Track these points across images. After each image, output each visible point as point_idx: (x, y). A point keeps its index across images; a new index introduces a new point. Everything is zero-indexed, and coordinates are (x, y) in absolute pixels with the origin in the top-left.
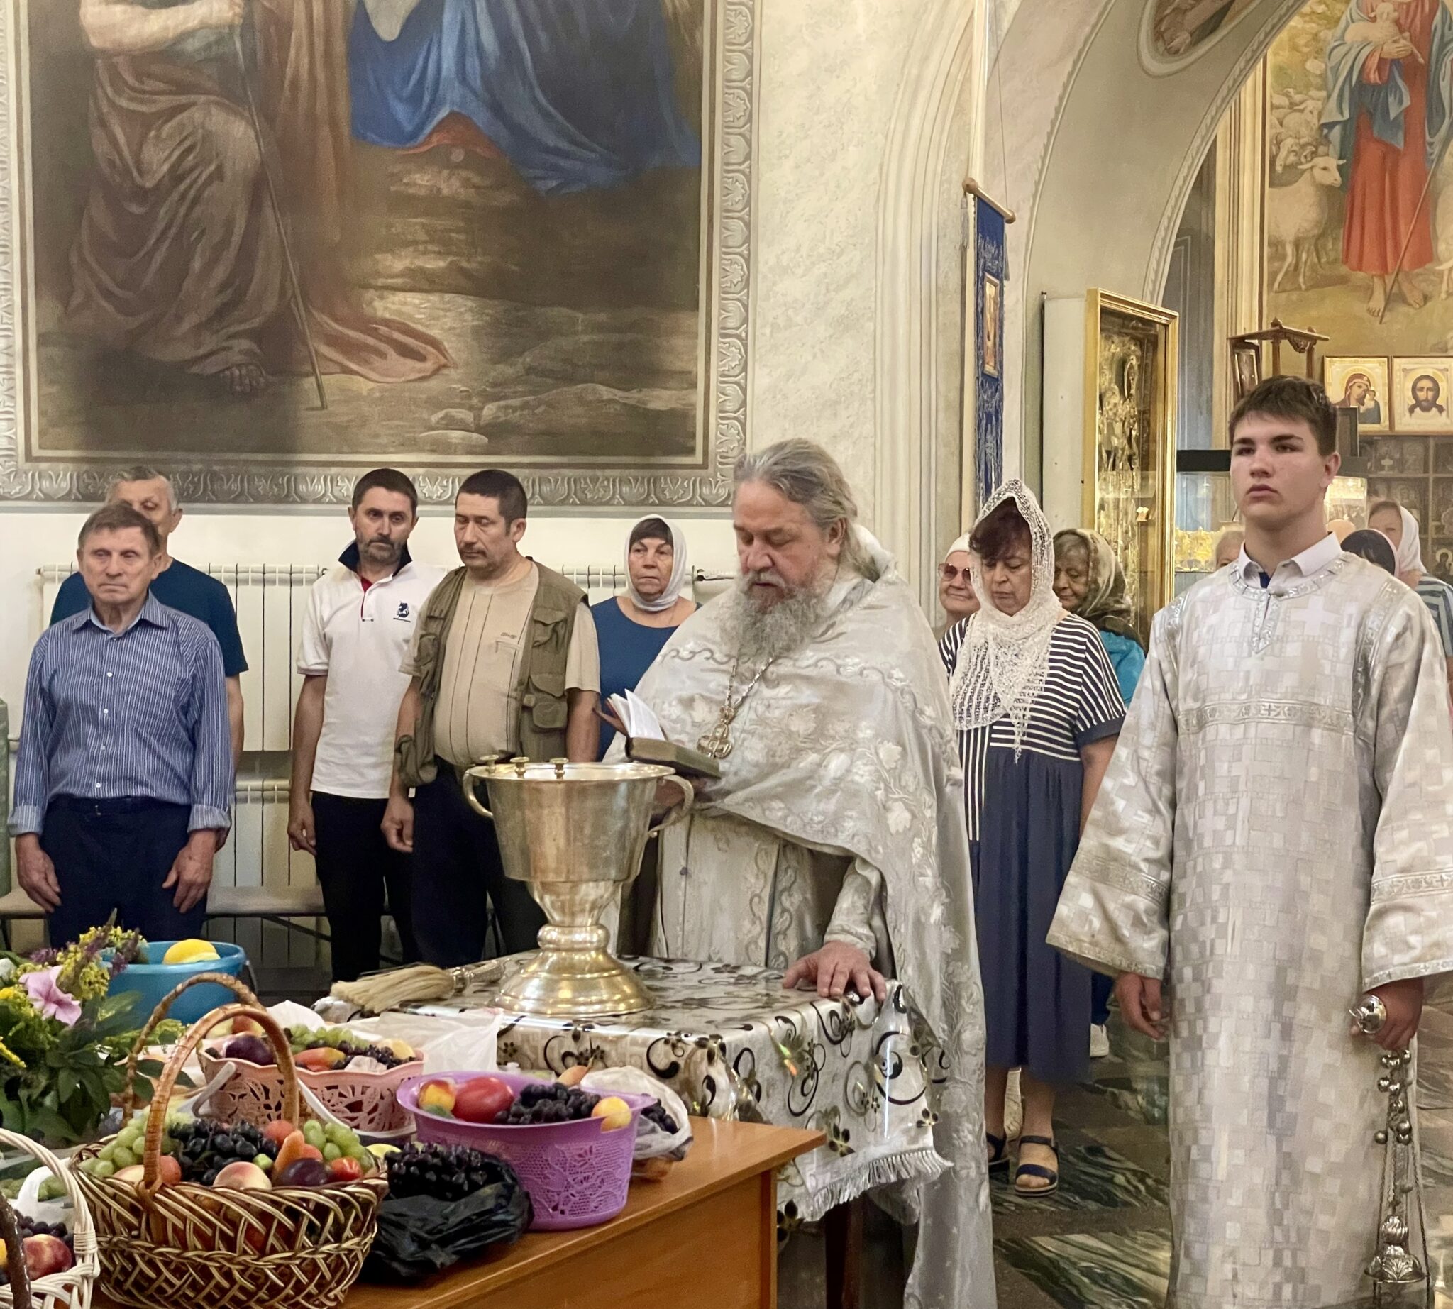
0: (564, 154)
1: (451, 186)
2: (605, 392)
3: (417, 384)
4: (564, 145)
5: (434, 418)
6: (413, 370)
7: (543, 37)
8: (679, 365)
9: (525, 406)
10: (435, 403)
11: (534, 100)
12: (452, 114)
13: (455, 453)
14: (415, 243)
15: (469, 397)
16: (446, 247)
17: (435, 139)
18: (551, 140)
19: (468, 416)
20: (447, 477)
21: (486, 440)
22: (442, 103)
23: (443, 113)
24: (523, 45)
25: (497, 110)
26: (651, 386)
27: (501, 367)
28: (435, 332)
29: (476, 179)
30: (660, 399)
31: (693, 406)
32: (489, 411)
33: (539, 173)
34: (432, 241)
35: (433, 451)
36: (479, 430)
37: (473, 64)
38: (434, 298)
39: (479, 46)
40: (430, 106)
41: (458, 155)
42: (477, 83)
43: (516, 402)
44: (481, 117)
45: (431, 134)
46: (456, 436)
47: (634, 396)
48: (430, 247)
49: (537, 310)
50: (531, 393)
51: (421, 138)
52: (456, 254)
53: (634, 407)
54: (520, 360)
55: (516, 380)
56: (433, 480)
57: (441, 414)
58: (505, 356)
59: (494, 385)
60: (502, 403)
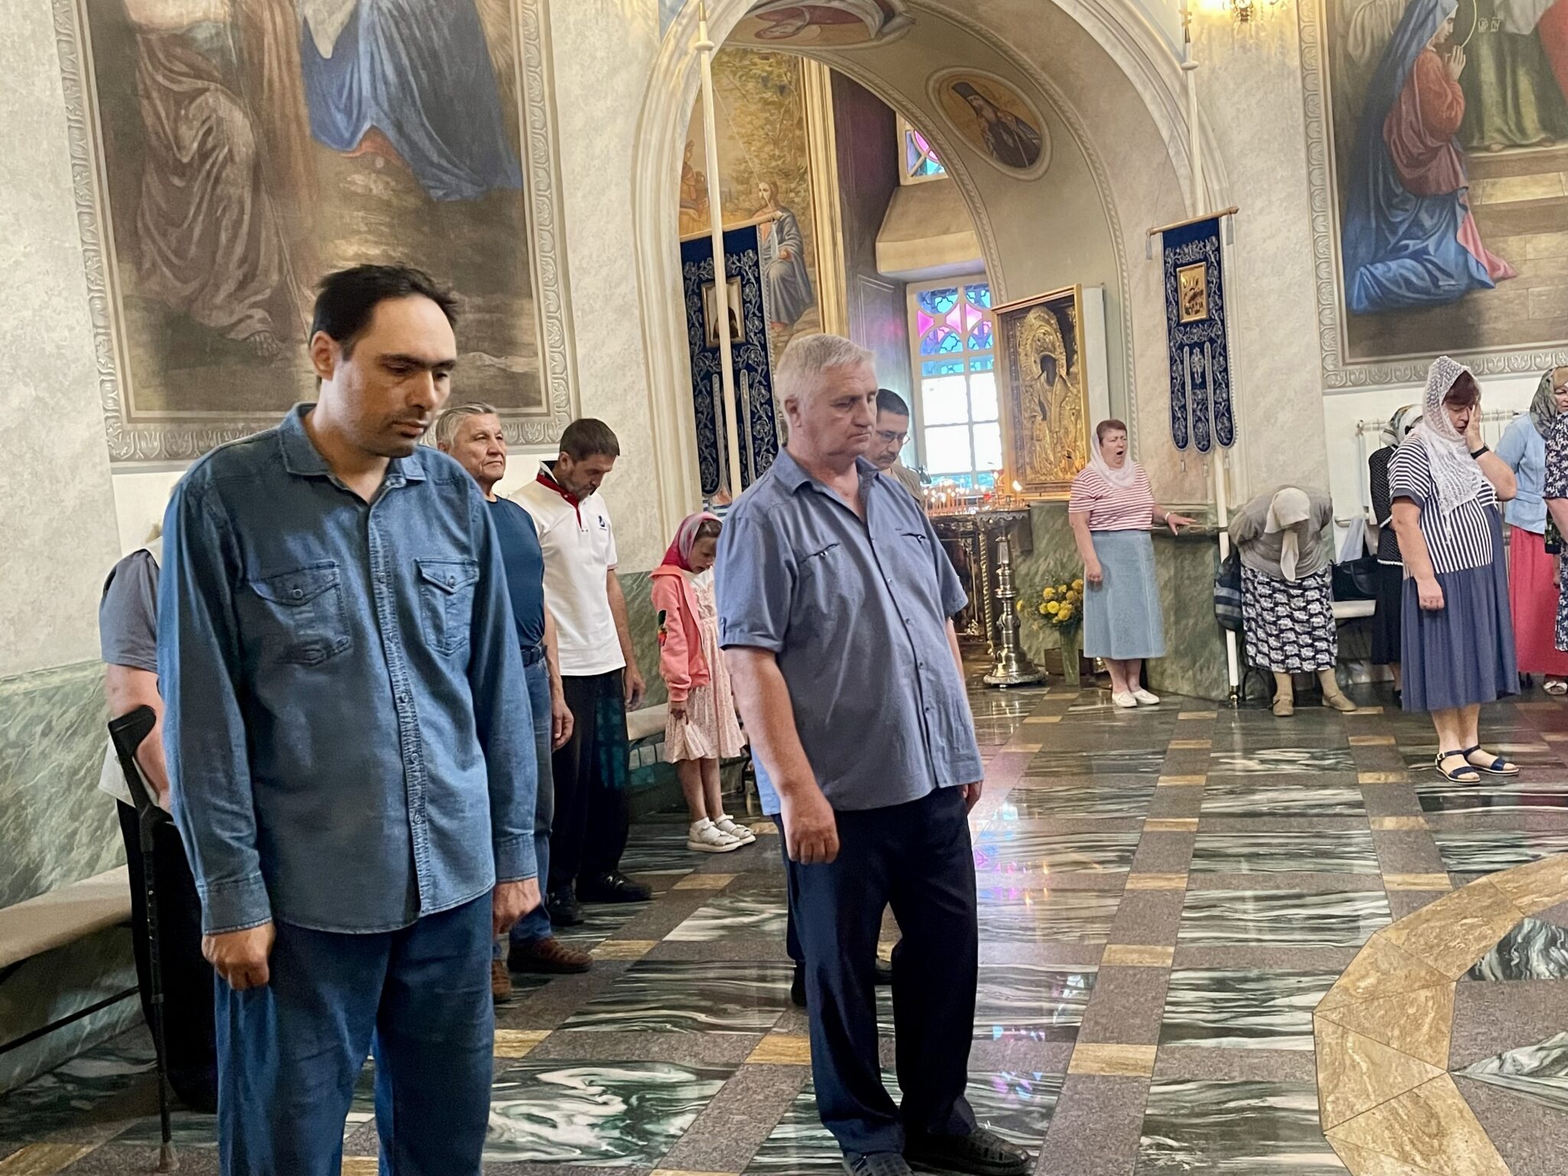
0: (446, 171)
1: (378, 188)
2: (487, 359)
4: (444, 163)
7: (423, 74)
8: (526, 339)
11: (423, 125)
12: (373, 127)
17: (364, 145)
18: (435, 158)
22: (365, 117)
23: (367, 126)
24: (411, 79)
25: (399, 127)
26: (511, 354)
29: (393, 184)
30: (518, 364)
31: (537, 369)
33: (431, 184)
34: (369, 232)
37: (381, 87)
39: (384, 75)
40: (358, 119)
42: (386, 106)
44: (391, 134)
45: (362, 141)
47: (500, 362)
48: (370, 237)
51: (355, 145)
53: (504, 370)
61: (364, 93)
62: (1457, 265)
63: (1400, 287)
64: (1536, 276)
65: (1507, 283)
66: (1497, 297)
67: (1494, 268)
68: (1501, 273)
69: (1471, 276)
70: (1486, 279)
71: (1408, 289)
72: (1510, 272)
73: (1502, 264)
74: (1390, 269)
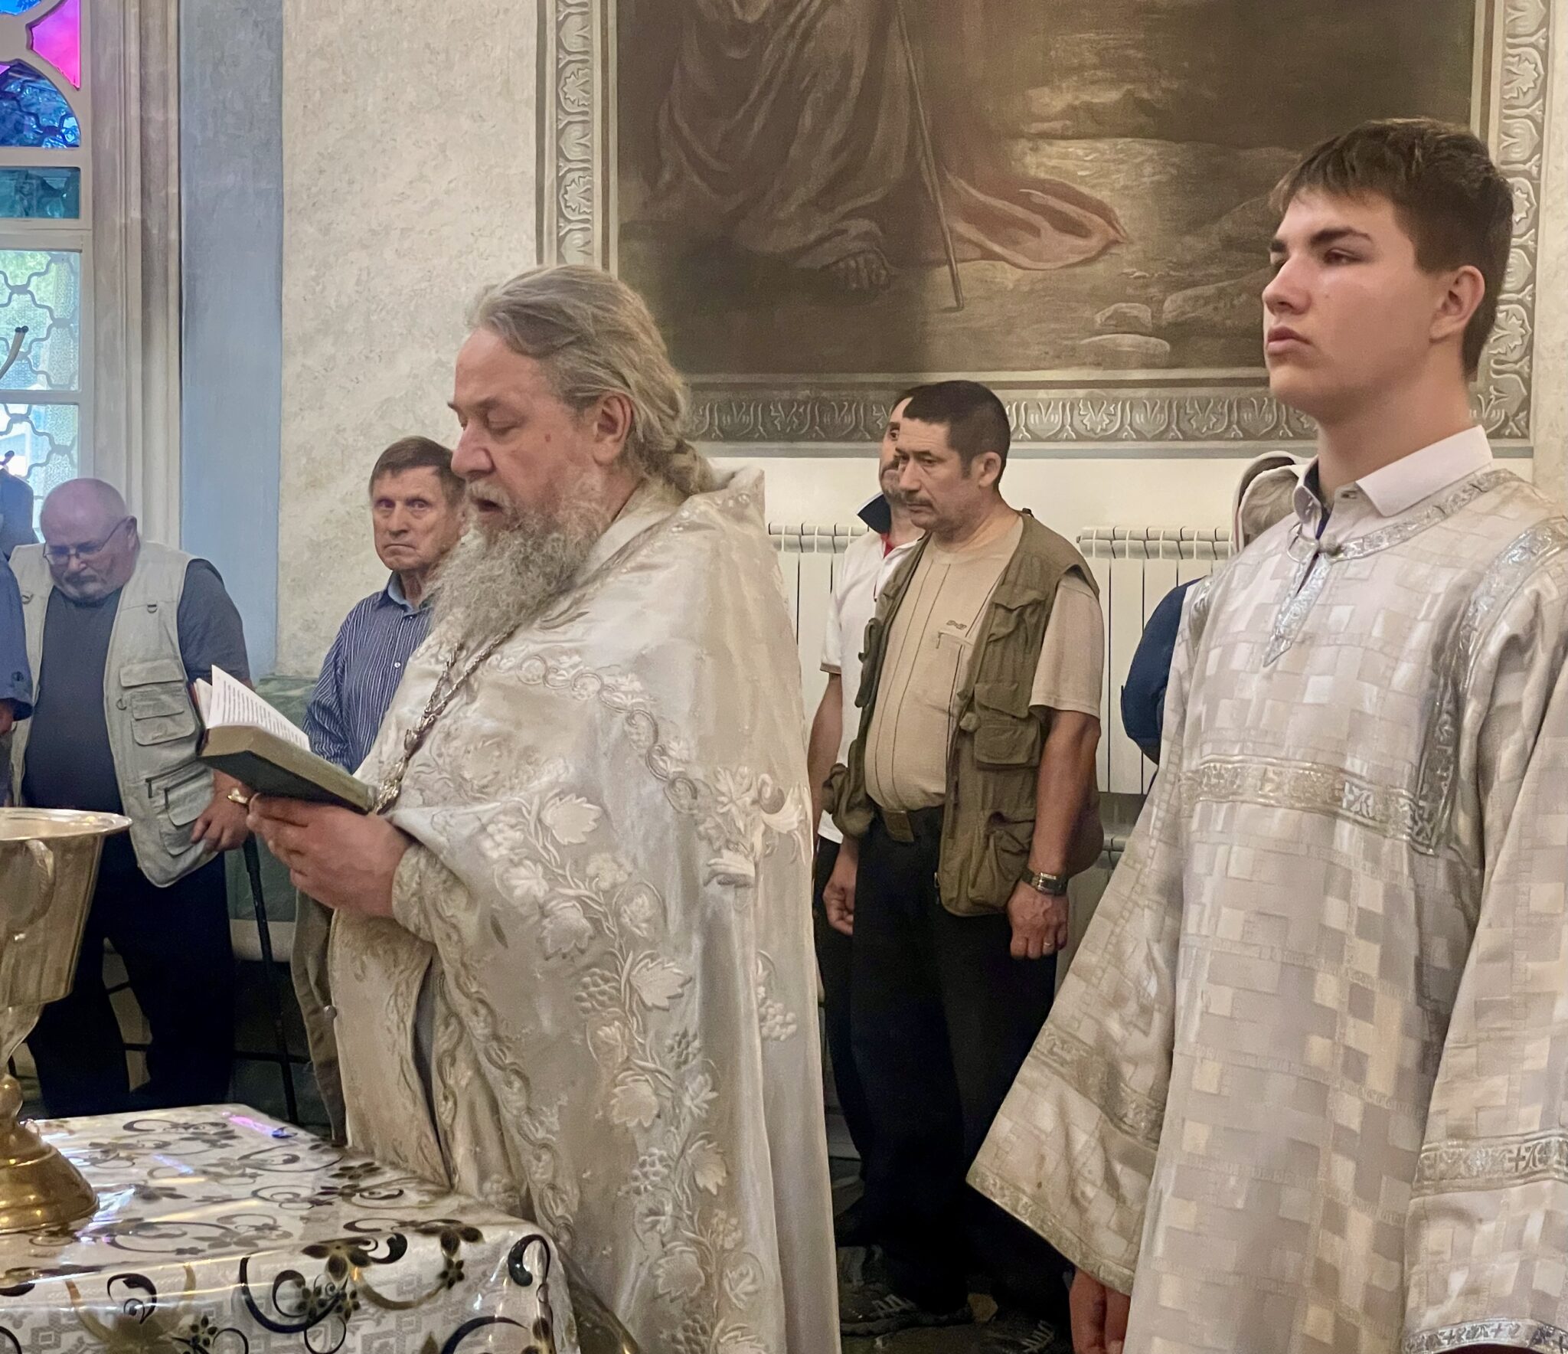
3: (1078, 270)
5: (1099, 318)
6: (1073, 250)
9: (1221, 293)
10: (1099, 297)
13: (1126, 366)
14: (1081, 68)
15: (1146, 286)
16: (1116, 66)
19: (1142, 312)
20: (1115, 401)
21: (1168, 347)
27: (1189, 240)
28: (1103, 195)
32: (1173, 305)
34: (1102, 65)
35: (1098, 365)
36: (1158, 332)
38: (1103, 145)
43: (1209, 290)
46: (1127, 341)
49: (1242, 154)
50: (1230, 275)
52: (1133, 81)
54: (1215, 228)
55: (1209, 259)
56: (1095, 404)
57: (1109, 311)
58: (1195, 224)
59: (1180, 265)
60: (1190, 292)
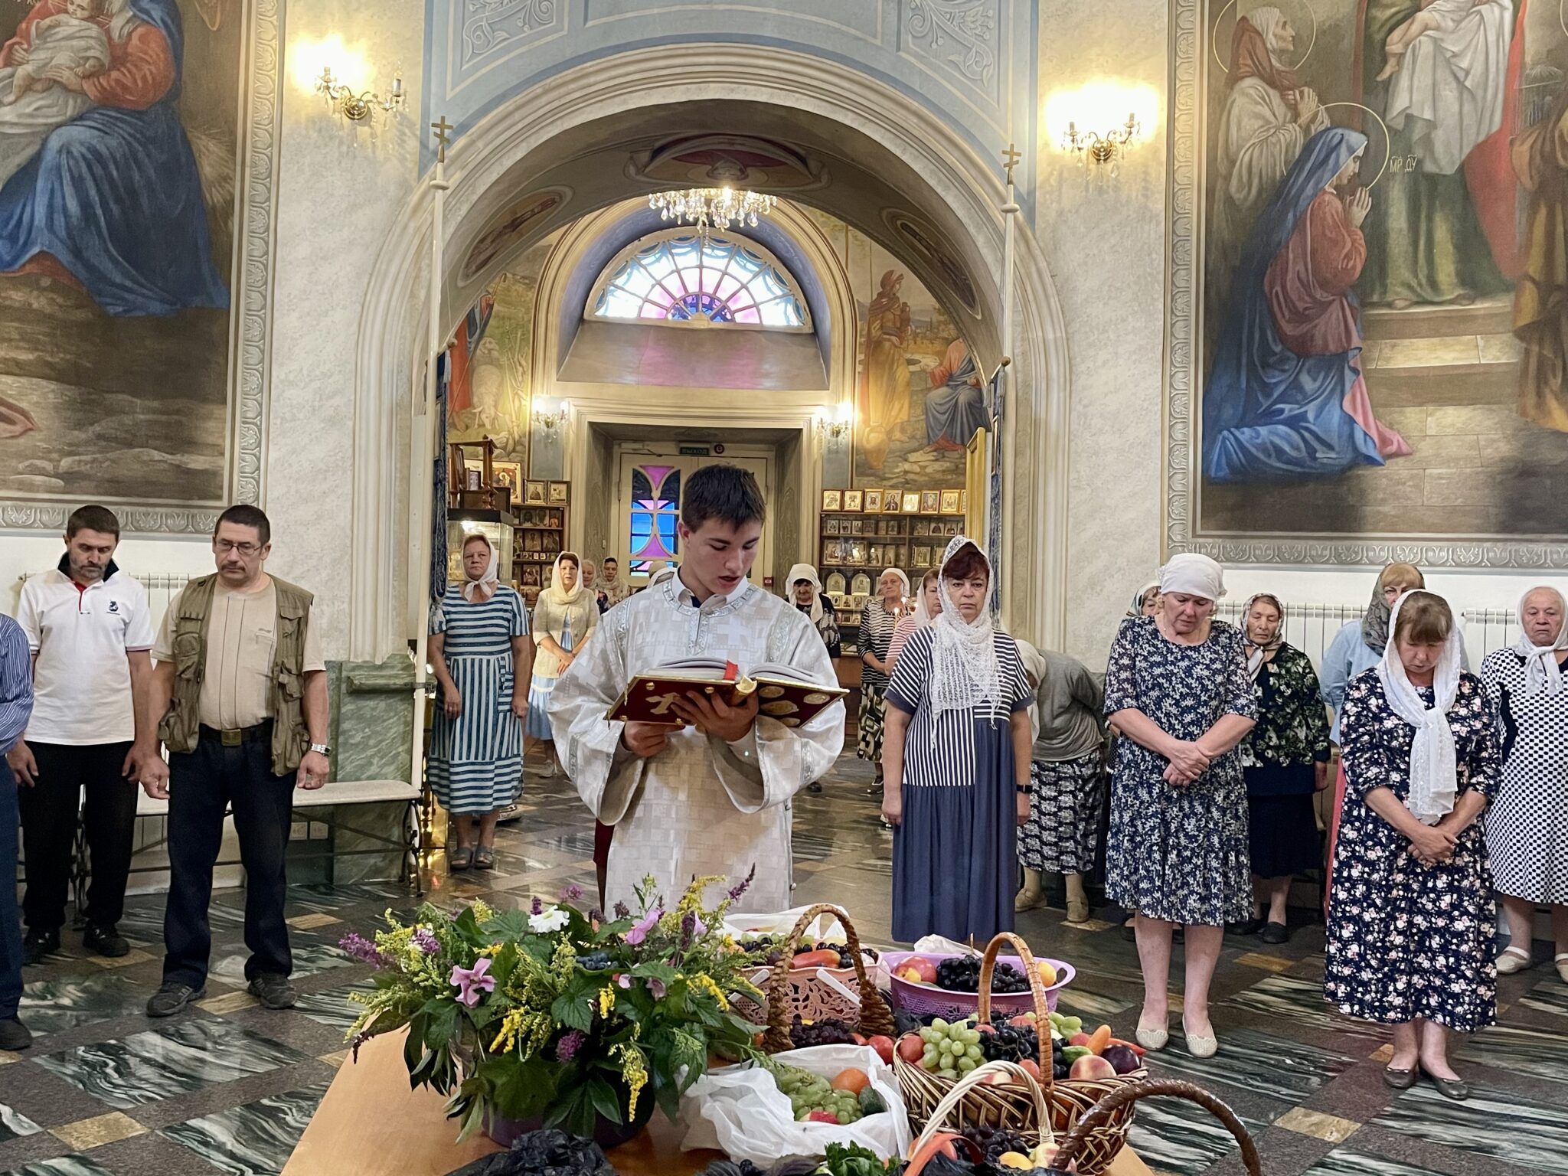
0: (130, 291)
1: (39, 302)
2: (157, 455)
3: (9, 441)
4: (128, 283)
5: (21, 466)
6: (5, 430)
7: (115, 209)
8: (210, 440)
9: (94, 460)
10: (21, 456)
11: (107, 251)
12: (41, 252)
13: (38, 491)
14: (10, 340)
15: (50, 452)
16: (34, 345)
17: (28, 268)
18: (118, 279)
19: (48, 466)
20: (31, 508)
21: (62, 483)
22: (34, 244)
23: (35, 250)
24: (99, 211)
25: (77, 253)
26: (192, 453)
27: (76, 433)
28: (23, 405)
29: (60, 300)
30: (197, 462)
31: (222, 468)
32: (65, 463)
33: (109, 300)
34: (23, 339)
35: (20, 489)
36: (57, 476)
37: (59, 221)
38: (24, 380)
39: (64, 207)
40: (25, 243)
41: (46, 282)
42: (63, 234)
43: (88, 458)
44: (64, 257)
45: (24, 265)
46: (38, 479)
47: (177, 459)
48: (21, 344)
49: (107, 396)
50: (100, 452)
51: (17, 266)
52: (42, 351)
53: (178, 466)
54: (91, 429)
55: (87, 443)
56: (18, 510)
57: (27, 463)
58: (79, 425)
59: (70, 445)
60: (77, 458)
61: (36, 222)
62: (1340, 437)
63: (1269, 456)
64: (1437, 455)
65: (1401, 460)
66: (1386, 476)
67: (1385, 441)
68: (1393, 448)
69: (1355, 449)
70: (1374, 453)
71: (1279, 460)
72: (1405, 448)
73: (1396, 438)
74: (1258, 435)
